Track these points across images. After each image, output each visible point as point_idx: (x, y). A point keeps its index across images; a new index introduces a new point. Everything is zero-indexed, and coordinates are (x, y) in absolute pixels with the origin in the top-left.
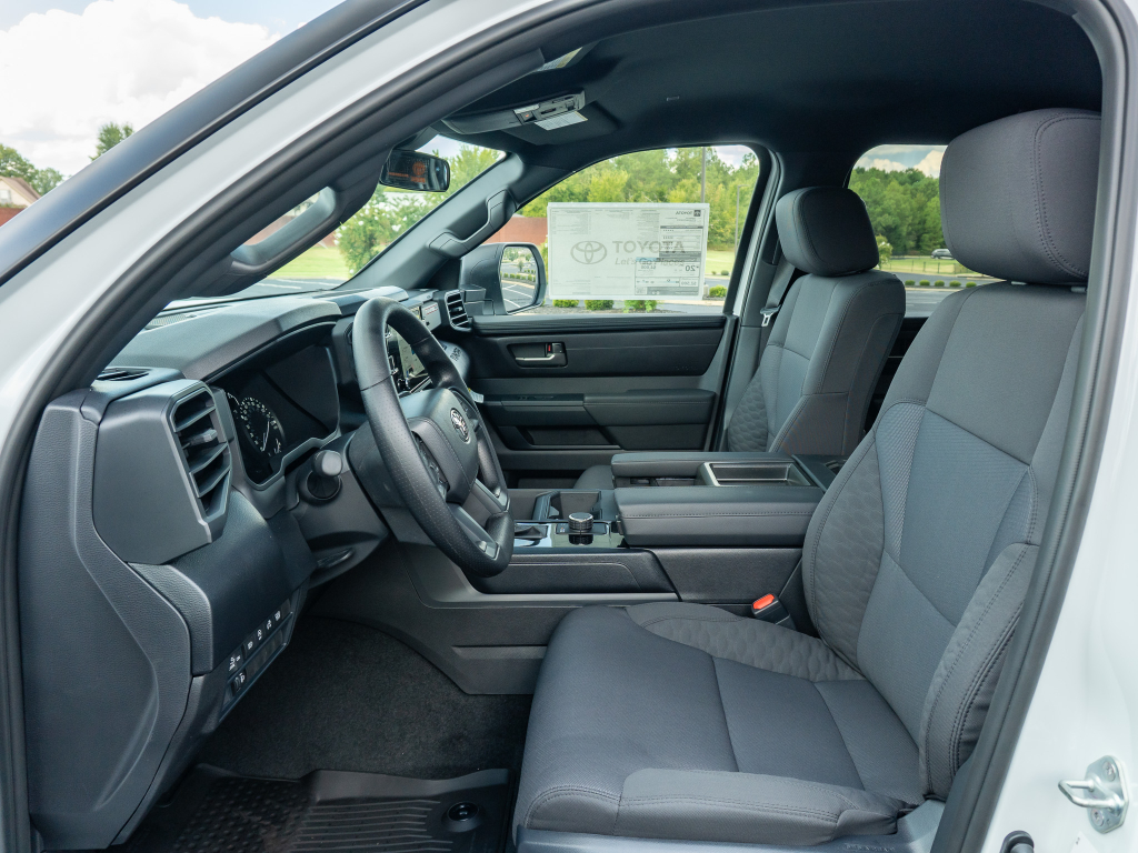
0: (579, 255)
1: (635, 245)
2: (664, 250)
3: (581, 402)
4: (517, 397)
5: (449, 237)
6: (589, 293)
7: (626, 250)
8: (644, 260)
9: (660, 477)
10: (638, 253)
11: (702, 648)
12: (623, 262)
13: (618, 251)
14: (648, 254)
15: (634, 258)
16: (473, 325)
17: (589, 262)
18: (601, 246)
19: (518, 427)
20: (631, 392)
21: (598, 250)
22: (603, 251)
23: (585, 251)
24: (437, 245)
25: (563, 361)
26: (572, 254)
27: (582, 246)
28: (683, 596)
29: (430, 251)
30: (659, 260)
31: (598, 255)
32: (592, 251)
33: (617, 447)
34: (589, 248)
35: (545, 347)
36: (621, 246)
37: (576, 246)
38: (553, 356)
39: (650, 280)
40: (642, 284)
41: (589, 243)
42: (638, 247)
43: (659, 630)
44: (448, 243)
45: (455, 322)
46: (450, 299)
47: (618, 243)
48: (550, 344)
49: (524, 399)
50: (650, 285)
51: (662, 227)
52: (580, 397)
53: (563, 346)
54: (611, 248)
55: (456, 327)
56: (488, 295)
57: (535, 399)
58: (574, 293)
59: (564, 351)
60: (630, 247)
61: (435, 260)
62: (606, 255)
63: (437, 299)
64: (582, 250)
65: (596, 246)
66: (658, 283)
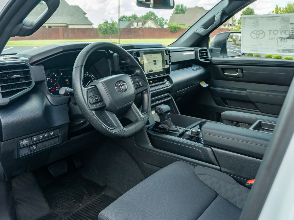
0: (254, 36)
1: (278, 32)
2: (291, 33)
3: (245, 92)
4: (222, 87)
5: (202, 28)
6: (257, 51)
7: (273, 33)
8: (281, 38)
9: (241, 122)
10: (279, 35)
11: (216, 191)
12: (272, 39)
13: (270, 34)
14: (283, 35)
15: (277, 37)
16: (210, 60)
17: (257, 38)
18: (263, 32)
19: (221, 98)
20: (268, 91)
21: (262, 33)
22: (264, 34)
23: (256, 34)
24: (198, 32)
25: (242, 76)
26: (251, 35)
27: (255, 32)
28: (223, 169)
29: (196, 34)
30: (288, 38)
31: (261, 36)
32: (259, 34)
33: (258, 111)
34: (258, 33)
35: (235, 70)
36: (272, 32)
37: (253, 32)
38: (238, 74)
39: (284, 46)
40: (280, 48)
41: (258, 31)
42: (279, 32)
43: (202, 178)
44: (201, 31)
45: (201, 58)
46: (200, 51)
47: (270, 31)
48: (237, 69)
49: (225, 88)
50: (284, 48)
51: (291, 24)
52: (245, 90)
53: (242, 70)
54: (267, 33)
55: (202, 60)
56: (222, 50)
57: (229, 89)
58: (251, 51)
59: (242, 72)
60: (276, 32)
61: (198, 37)
62: (265, 36)
63: (195, 50)
64: (255, 34)
65: (261, 32)
66: (287, 48)
